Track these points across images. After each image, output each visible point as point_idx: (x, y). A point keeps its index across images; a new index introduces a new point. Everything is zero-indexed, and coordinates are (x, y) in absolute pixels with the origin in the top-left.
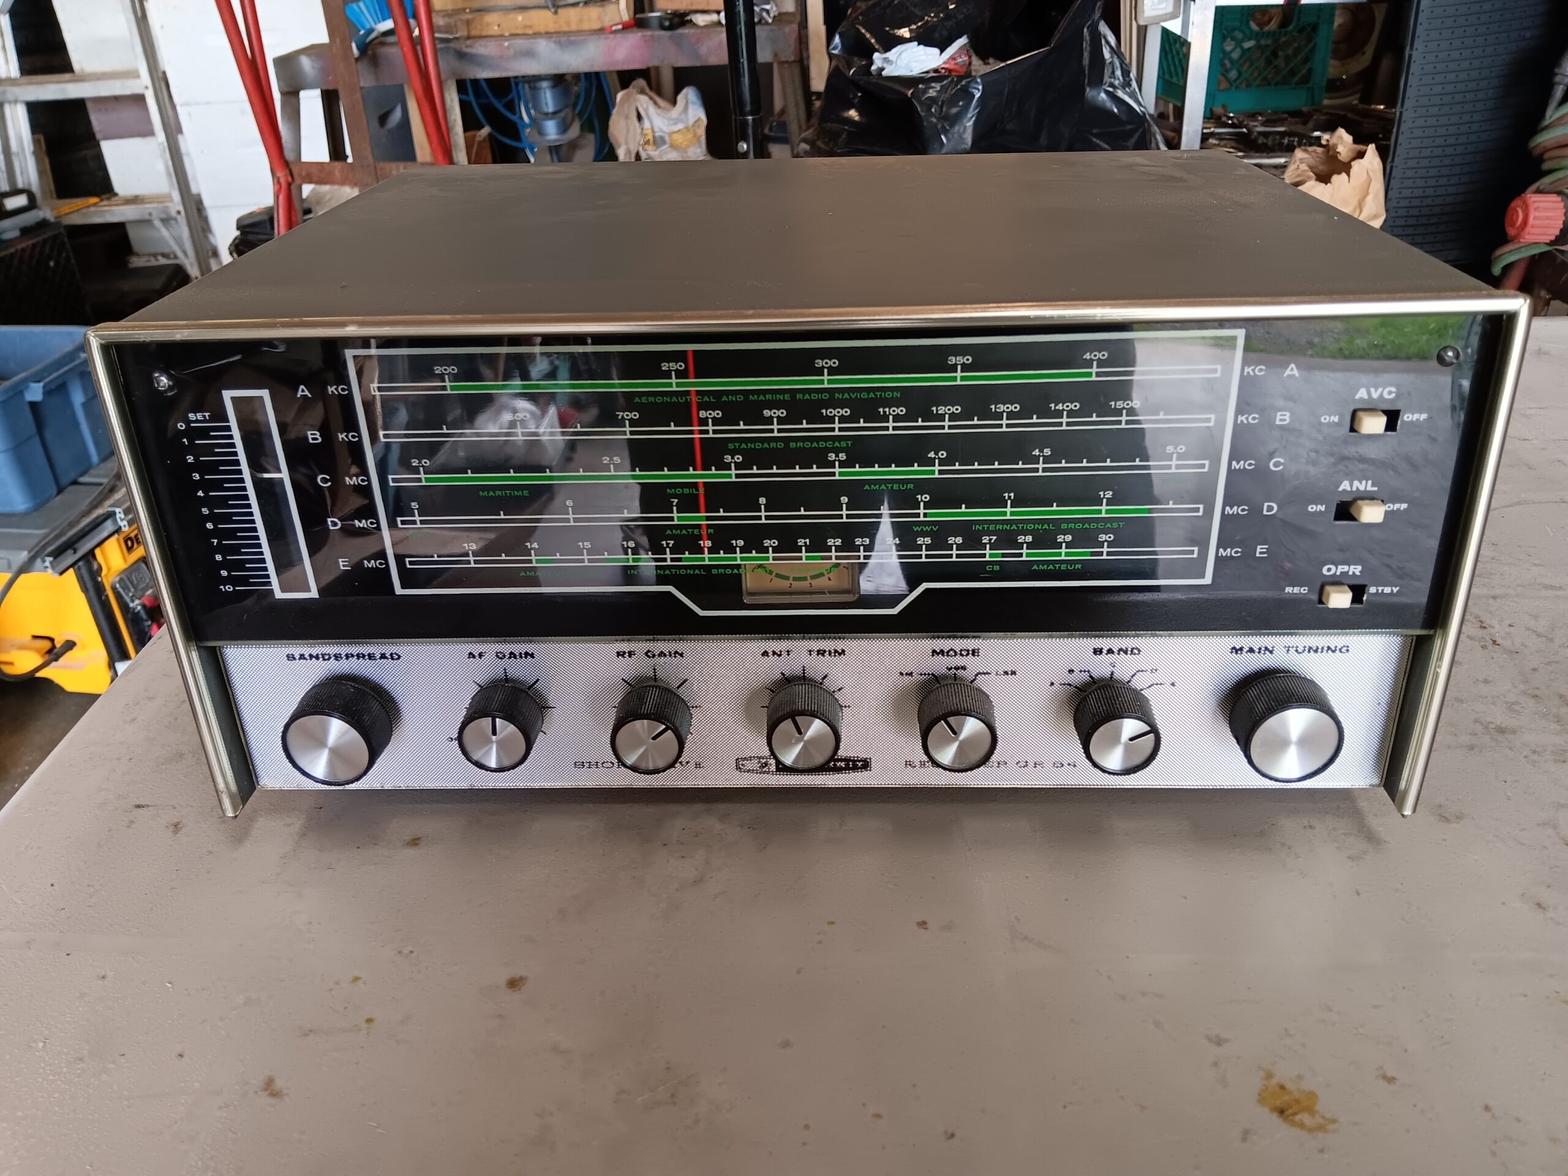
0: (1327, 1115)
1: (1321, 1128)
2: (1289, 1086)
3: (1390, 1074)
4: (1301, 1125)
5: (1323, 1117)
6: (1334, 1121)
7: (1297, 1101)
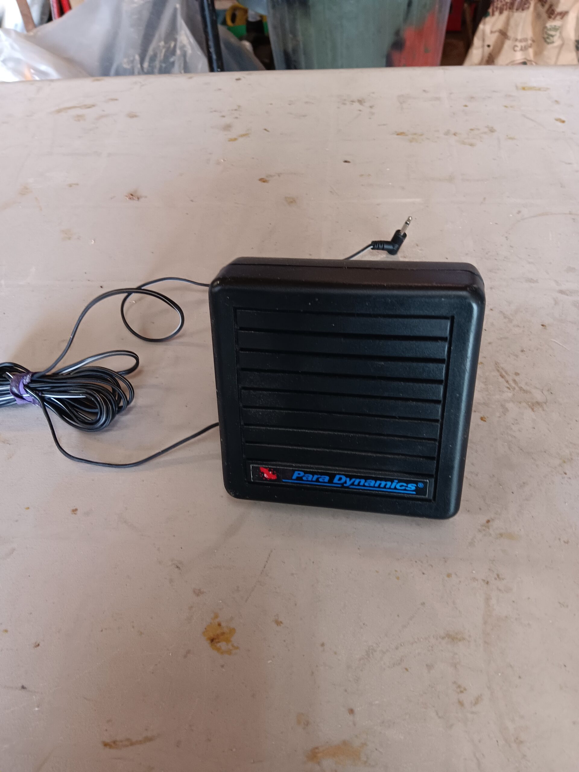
0: (235, 645)
1: (229, 652)
2: (223, 624)
3: (280, 620)
4: (218, 650)
5: (233, 646)
6: (237, 648)
7: (223, 634)
